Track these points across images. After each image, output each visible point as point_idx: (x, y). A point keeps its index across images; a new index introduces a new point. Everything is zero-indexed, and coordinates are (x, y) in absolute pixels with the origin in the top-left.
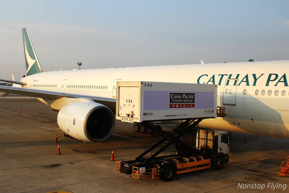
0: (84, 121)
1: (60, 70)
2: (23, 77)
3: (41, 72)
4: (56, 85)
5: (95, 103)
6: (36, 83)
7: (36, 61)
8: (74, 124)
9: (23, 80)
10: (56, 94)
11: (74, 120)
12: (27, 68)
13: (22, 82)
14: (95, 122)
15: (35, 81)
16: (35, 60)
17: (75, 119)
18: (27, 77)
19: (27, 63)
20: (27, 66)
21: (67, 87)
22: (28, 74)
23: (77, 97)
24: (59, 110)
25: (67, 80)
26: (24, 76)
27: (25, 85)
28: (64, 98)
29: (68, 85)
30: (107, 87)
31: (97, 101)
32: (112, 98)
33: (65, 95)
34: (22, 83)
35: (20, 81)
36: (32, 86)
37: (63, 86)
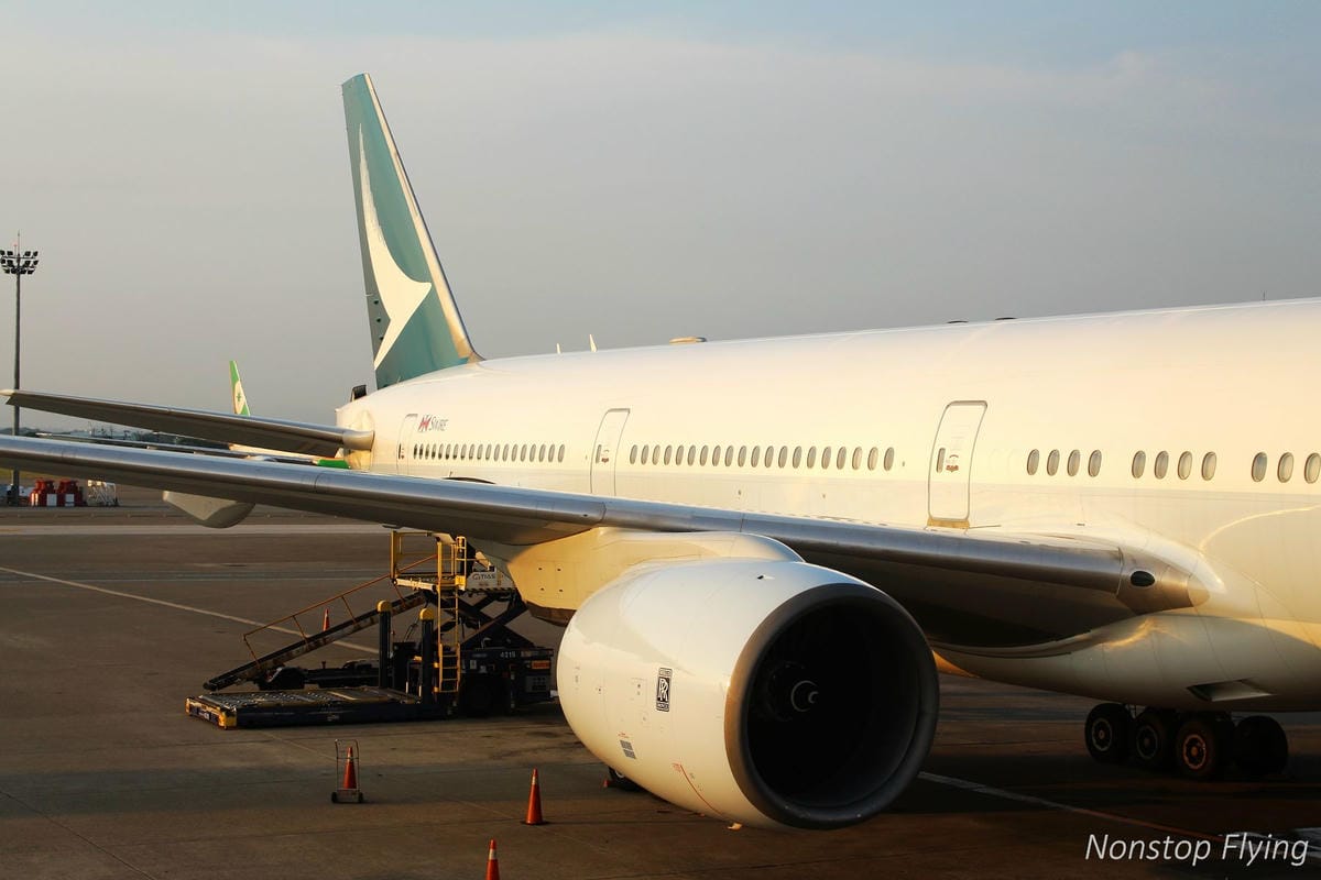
0: (727, 684)
1: (588, 348)
2: (350, 393)
3: (465, 361)
4: (562, 447)
5: (804, 563)
6: (429, 439)
7: (433, 292)
8: (663, 702)
9: (353, 418)
10: (549, 510)
11: (665, 679)
12: (378, 340)
13: (343, 431)
14: (805, 690)
15: (425, 424)
16: (430, 285)
17: (669, 671)
18: (375, 399)
19: (375, 303)
20: (379, 321)
21: (632, 461)
22: (386, 378)
23: (687, 526)
24: (569, 614)
25: (629, 410)
26: (360, 393)
27: (367, 446)
28: (602, 530)
29: (635, 448)
30: (889, 453)
31: (814, 553)
32: (930, 530)
33: (607, 515)
34: (345, 436)
35: (335, 423)
36: (408, 454)
37: (603, 455)
